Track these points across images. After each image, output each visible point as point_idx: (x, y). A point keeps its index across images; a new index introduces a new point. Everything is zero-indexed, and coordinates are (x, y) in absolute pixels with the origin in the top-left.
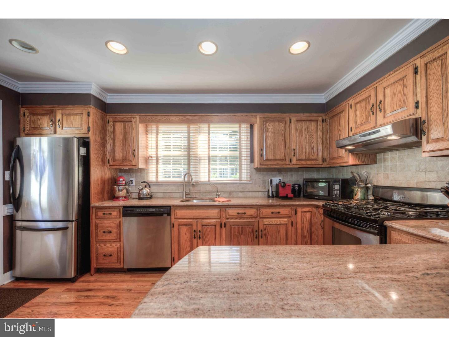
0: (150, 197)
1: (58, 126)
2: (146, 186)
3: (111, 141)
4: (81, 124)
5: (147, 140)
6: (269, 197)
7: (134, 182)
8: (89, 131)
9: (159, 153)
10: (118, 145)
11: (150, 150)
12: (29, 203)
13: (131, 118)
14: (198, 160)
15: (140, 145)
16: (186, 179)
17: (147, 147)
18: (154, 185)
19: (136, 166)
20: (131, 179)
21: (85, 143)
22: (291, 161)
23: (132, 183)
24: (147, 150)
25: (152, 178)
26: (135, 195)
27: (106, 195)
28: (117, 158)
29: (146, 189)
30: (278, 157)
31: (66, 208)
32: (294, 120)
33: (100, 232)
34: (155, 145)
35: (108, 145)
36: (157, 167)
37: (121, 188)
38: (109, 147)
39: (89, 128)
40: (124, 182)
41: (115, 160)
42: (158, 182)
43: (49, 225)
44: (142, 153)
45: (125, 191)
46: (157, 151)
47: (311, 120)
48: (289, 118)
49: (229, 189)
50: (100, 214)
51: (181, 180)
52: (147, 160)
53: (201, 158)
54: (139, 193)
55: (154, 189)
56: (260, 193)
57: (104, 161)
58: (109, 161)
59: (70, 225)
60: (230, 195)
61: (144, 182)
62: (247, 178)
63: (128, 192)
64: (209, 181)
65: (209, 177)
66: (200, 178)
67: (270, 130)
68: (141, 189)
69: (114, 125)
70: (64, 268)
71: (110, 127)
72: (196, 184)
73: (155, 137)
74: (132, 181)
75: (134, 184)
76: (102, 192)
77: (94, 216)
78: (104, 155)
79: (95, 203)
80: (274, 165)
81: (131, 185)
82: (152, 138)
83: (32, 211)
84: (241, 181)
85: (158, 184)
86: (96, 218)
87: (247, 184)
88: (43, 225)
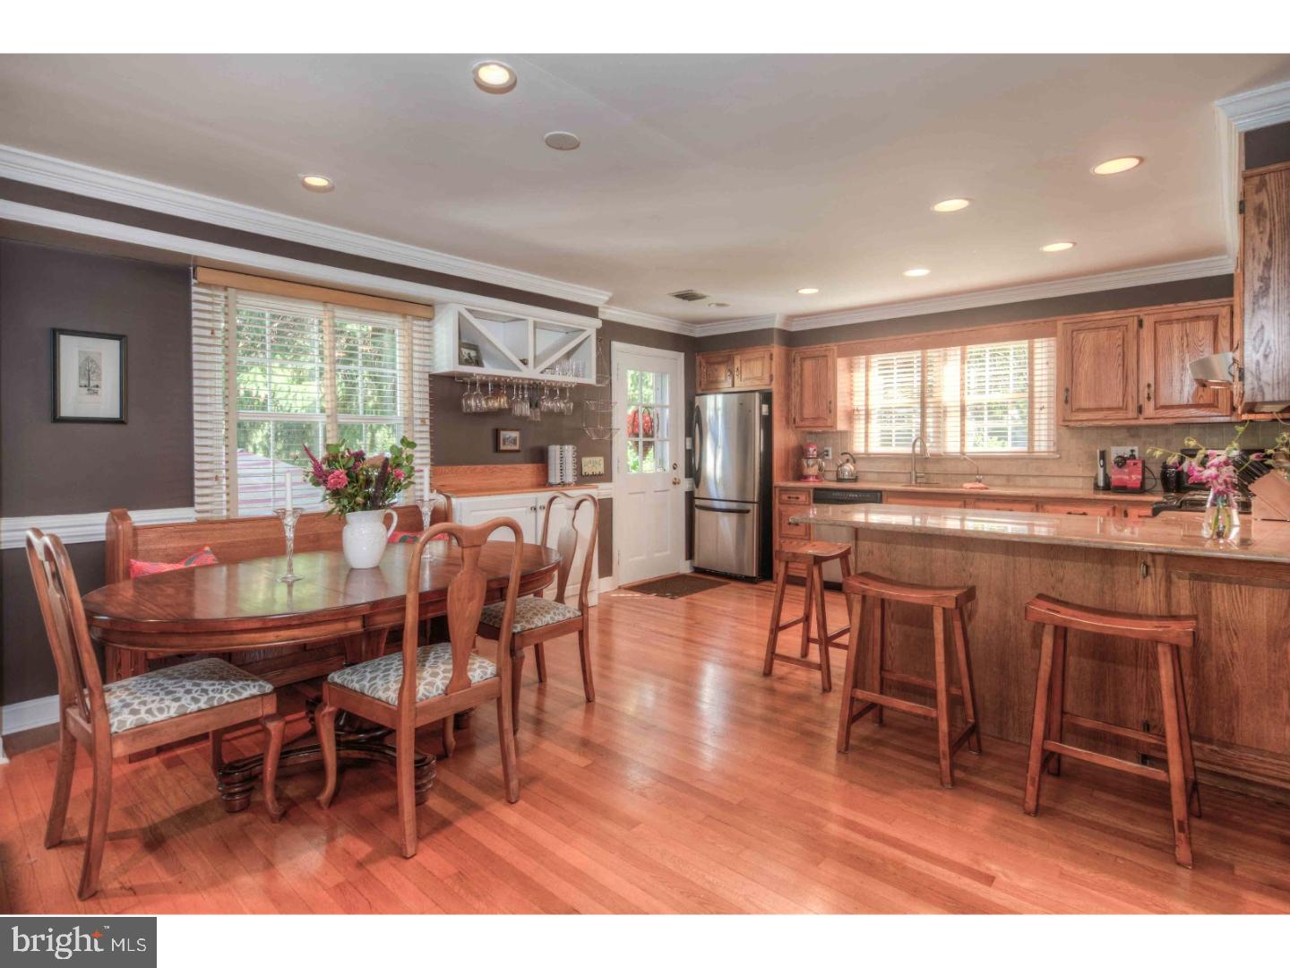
0: (855, 480)
1: (736, 377)
2: (848, 461)
3: (798, 389)
4: (763, 371)
5: (852, 381)
6: (1096, 487)
7: (830, 453)
8: (771, 380)
9: (870, 402)
10: (808, 395)
11: (855, 398)
12: (705, 478)
13: (826, 350)
14: (942, 413)
15: (839, 391)
16: (918, 450)
17: (851, 394)
18: (863, 458)
19: (831, 427)
20: (826, 448)
21: (767, 397)
22: (1140, 409)
23: (827, 455)
24: (852, 399)
25: (858, 447)
26: (832, 476)
27: (791, 473)
28: (805, 416)
29: (849, 464)
30: (1106, 403)
31: (743, 488)
32: (1148, 322)
33: (785, 524)
34: (863, 389)
35: (793, 396)
36: (867, 428)
37: (811, 462)
38: (795, 399)
39: (771, 376)
40: (815, 453)
41: (803, 420)
42: (869, 454)
43: (724, 505)
44: (842, 404)
45: (816, 467)
46: (867, 399)
47: (1198, 318)
48: (1136, 318)
49: (1006, 470)
50: (785, 497)
51: (908, 450)
52: (851, 415)
53: (948, 410)
54: (837, 471)
55: (862, 466)
56: (1081, 480)
57: (790, 421)
58: (794, 420)
59: (749, 507)
60: (1008, 480)
61: (846, 453)
62: (1049, 447)
63: (820, 469)
64: (963, 453)
65: (963, 446)
66: (944, 447)
67: (1087, 349)
68: (841, 466)
69: (801, 365)
70: (740, 563)
71: (796, 369)
72: (939, 459)
73: (864, 375)
74: (827, 451)
75: (830, 457)
76: (786, 467)
77: (777, 500)
78: (789, 411)
79: (778, 481)
80: (1097, 420)
81: (826, 457)
82: (859, 376)
83: (707, 489)
84: (1033, 452)
85: (869, 457)
86: (780, 503)
87: (1048, 459)
88: (717, 505)
